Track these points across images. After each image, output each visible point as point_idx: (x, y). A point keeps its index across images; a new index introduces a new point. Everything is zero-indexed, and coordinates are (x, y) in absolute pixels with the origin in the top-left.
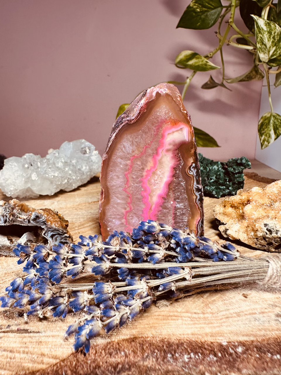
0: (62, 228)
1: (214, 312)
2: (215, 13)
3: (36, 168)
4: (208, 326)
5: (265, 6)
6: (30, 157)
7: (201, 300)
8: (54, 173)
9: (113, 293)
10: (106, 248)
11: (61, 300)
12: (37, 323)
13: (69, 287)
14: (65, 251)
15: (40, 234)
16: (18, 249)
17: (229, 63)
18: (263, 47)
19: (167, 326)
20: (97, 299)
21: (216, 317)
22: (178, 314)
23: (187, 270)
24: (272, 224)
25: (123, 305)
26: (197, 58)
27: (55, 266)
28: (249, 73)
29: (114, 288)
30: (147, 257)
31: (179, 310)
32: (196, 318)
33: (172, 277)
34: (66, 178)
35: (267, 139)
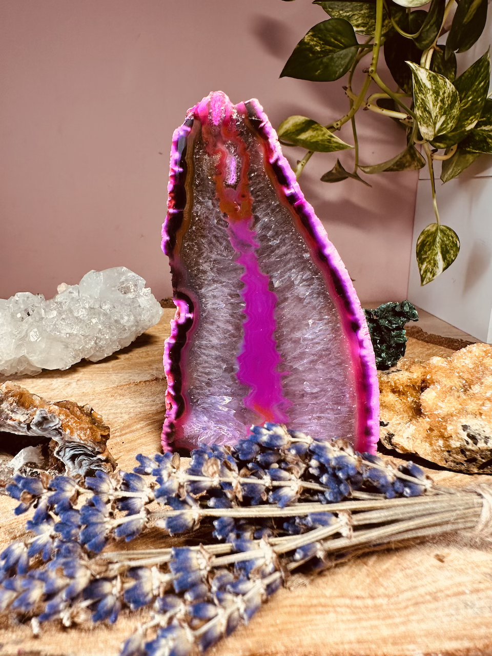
1: (391, 593)
2: (346, 55)
3: (37, 318)
4: (384, 622)
5: (428, 48)
6: (26, 299)
7: (365, 569)
8: (72, 328)
9: (209, 568)
10: (193, 482)
11: (107, 587)
13: (121, 561)
14: (111, 487)
16: (16, 486)
17: (367, 139)
18: (425, 116)
19: (310, 627)
20: (180, 582)
21: (396, 603)
22: (328, 601)
23: (343, 518)
24: (476, 425)
25: (230, 592)
26: (316, 129)
27: (94, 519)
28: (401, 158)
29: (211, 561)
30: (268, 494)
31: (328, 592)
32: (361, 608)
33: (317, 532)
34: (92, 338)
35: (430, 269)
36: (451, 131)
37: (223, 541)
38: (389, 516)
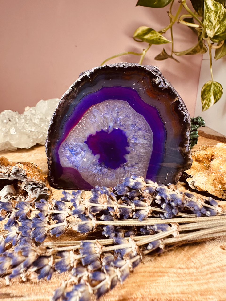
0: (42, 181)
1: (198, 266)
3: (14, 123)
4: (195, 283)
6: (9, 113)
7: (183, 253)
8: (31, 128)
9: (101, 253)
10: (93, 207)
11: (46, 261)
12: (19, 284)
13: (53, 248)
14: (48, 208)
15: (19, 187)
18: (210, 24)
19: (155, 284)
20: (85, 260)
21: (201, 272)
22: (164, 270)
23: (174, 227)
25: (112, 266)
26: (153, 33)
27: (39, 225)
28: (195, 48)
29: (102, 249)
30: (133, 213)
31: (164, 265)
32: (182, 274)
33: (160, 234)
34: (42, 133)
35: (207, 103)
36: (223, 33)
37: (108, 238)
38: (199, 226)
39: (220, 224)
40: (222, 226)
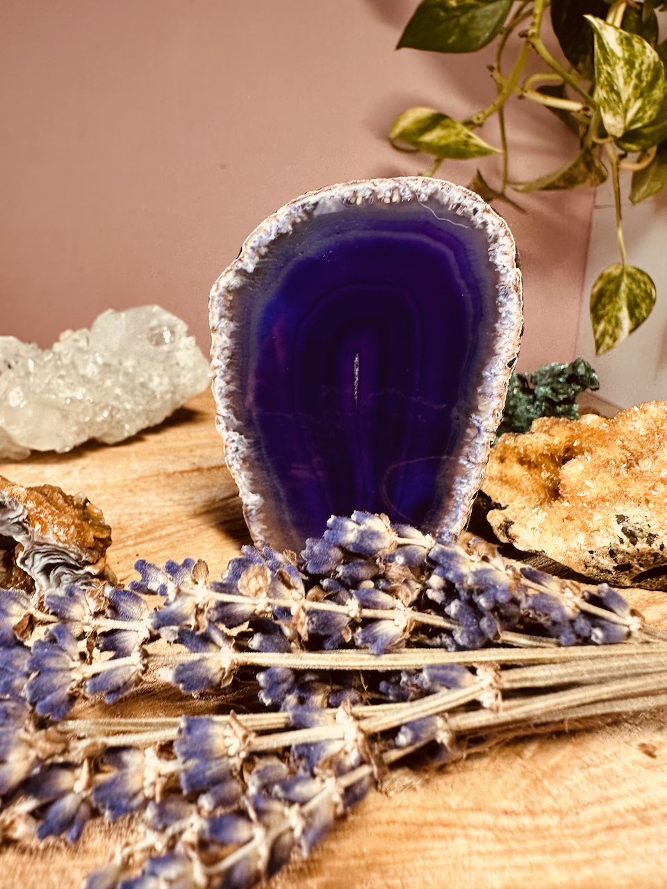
1: (564, 808)
2: (494, 12)
3: (22, 373)
4: (553, 859)
6: (7, 346)
7: (518, 764)
8: (74, 390)
9: (243, 755)
10: (222, 605)
11: (65, 780)
13: (91, 736)
14: (87, 612)
18: (611, 98)
19: (421, 862)
20: (191, 778)
21: (574, 827)
22: (454, 817)
23: (486, 676)
25: (279, 799)
26: (447, 127)
27: (52, 663)
28: (570, 170)
29: (247, 741)
30: (354, 631)
31: (454, 801)
32: (511, 832)
33: (437, 698)
34: (106, 407)
35: (610, 332)
37: (275, 708)
38: (566, 675)
39: (634, 671)
40: (644, 677)
